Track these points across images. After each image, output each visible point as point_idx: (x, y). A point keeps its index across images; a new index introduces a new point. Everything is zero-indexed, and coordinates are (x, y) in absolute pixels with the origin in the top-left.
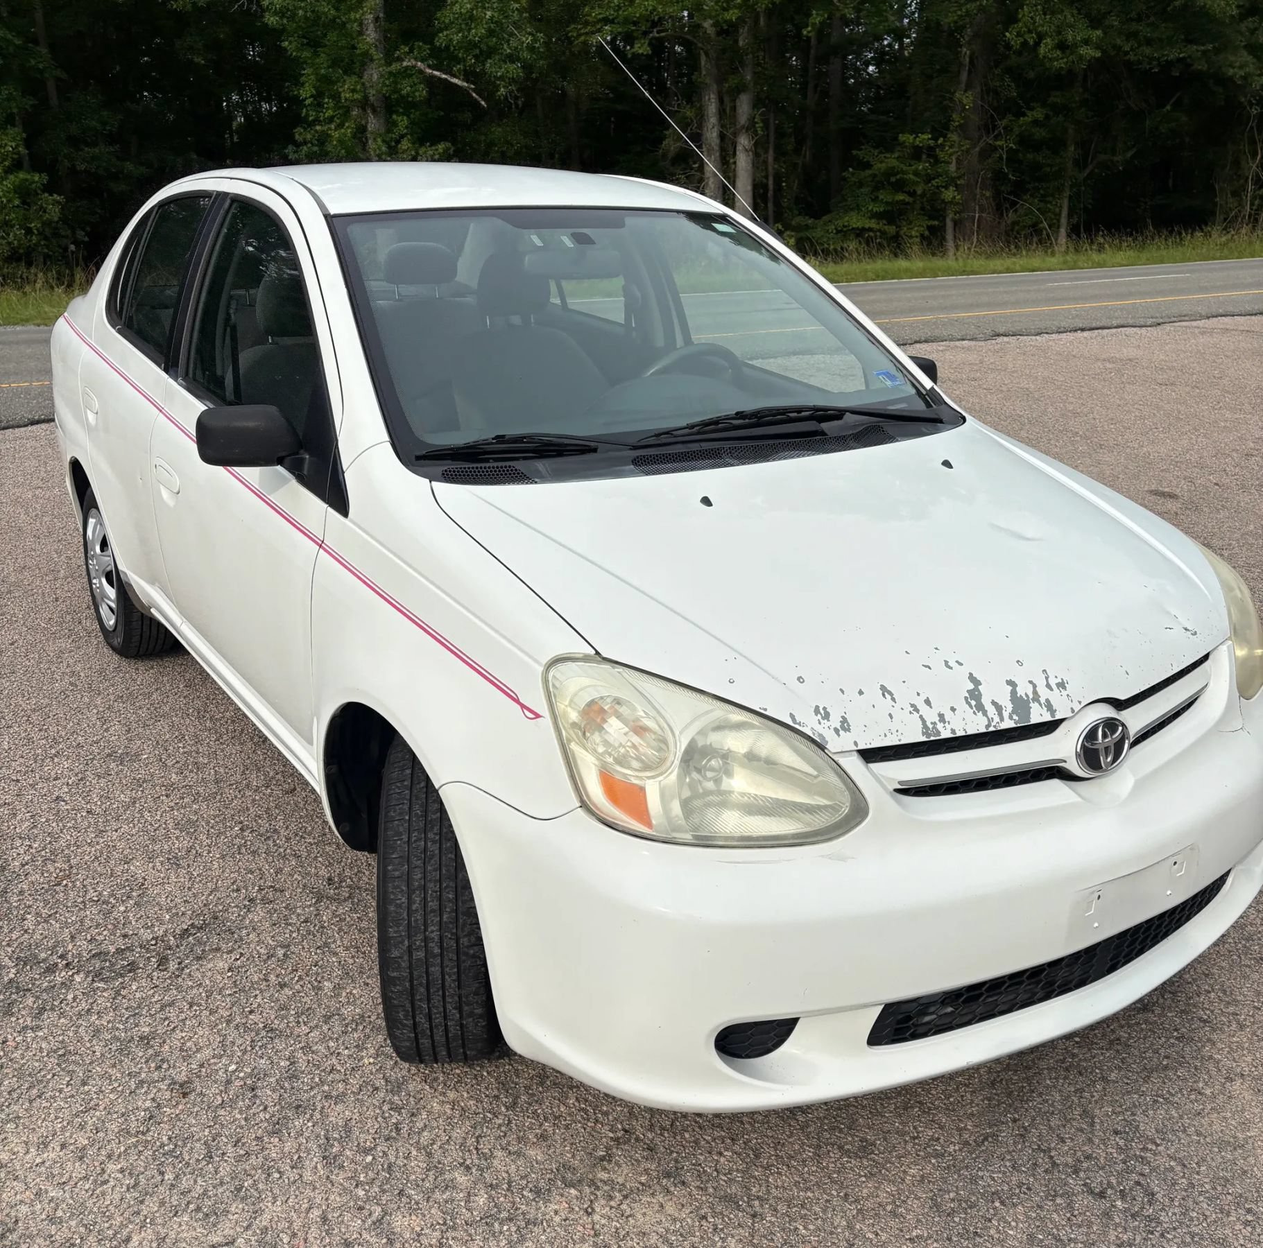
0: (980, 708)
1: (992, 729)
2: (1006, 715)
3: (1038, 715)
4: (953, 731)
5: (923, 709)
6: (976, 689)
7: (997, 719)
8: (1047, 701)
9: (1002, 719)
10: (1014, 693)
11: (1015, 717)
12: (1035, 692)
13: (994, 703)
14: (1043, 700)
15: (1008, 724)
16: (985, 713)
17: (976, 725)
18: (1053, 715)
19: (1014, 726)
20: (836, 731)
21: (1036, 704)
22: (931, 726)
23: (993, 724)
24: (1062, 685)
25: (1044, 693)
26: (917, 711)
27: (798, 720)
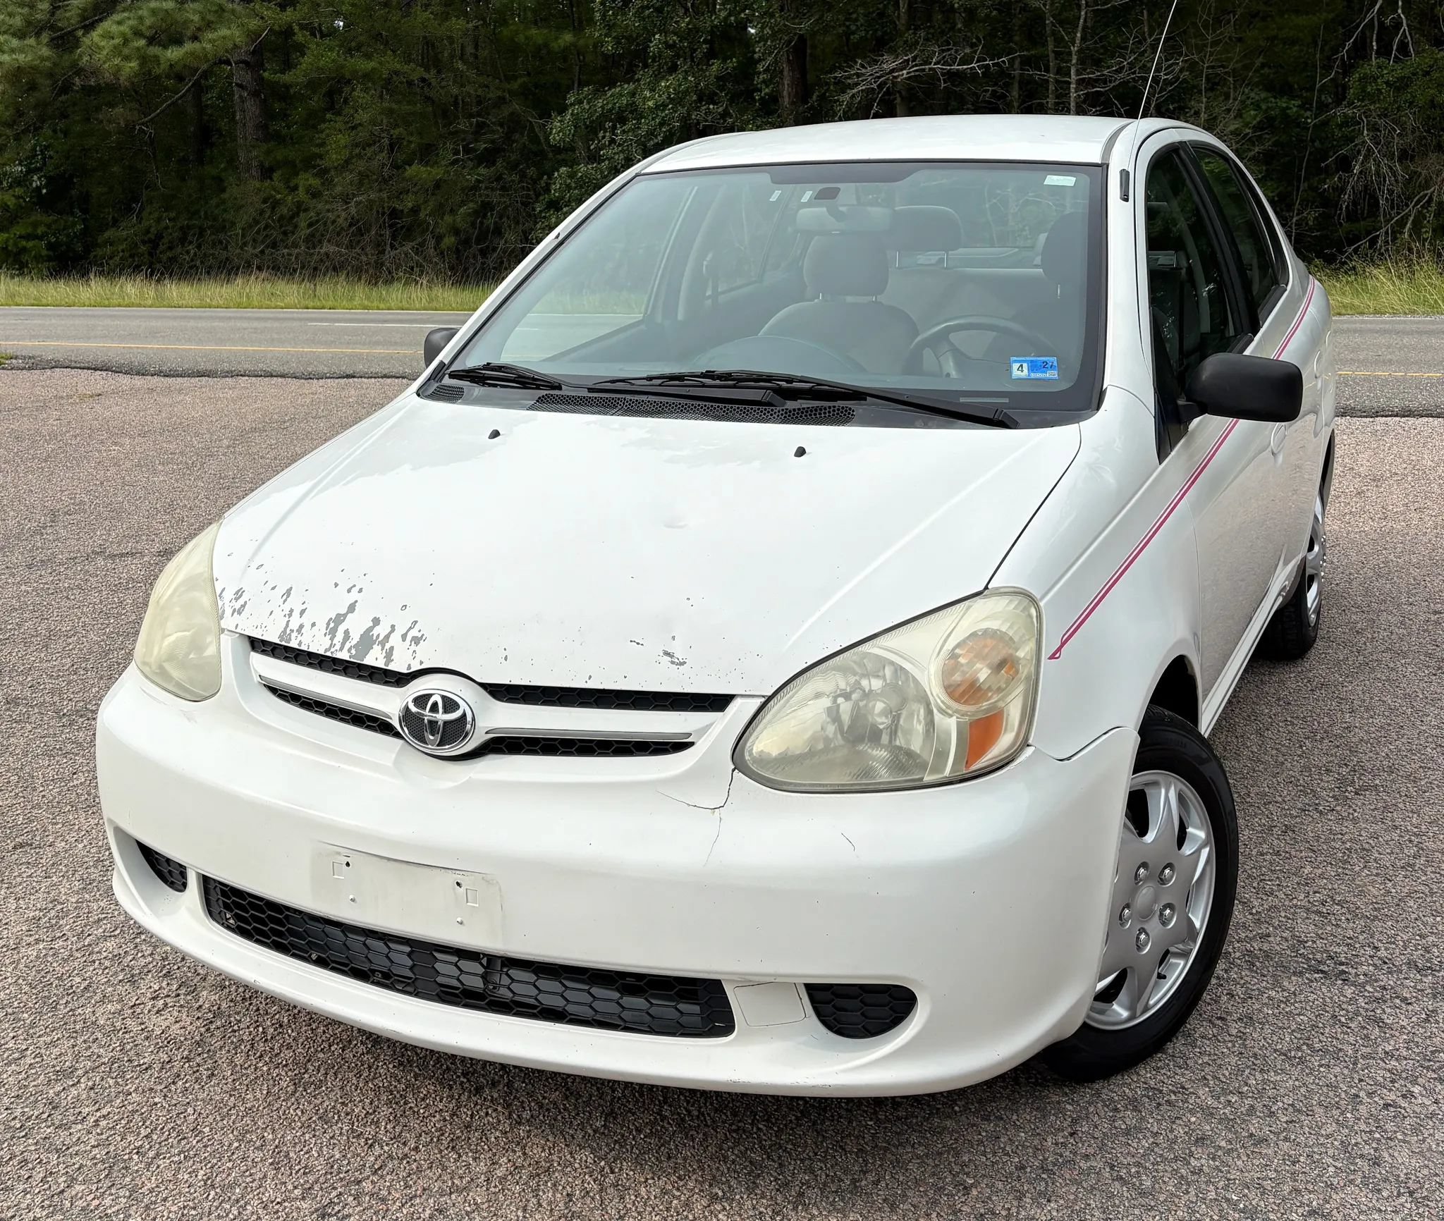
0: (333, 633)
1: (328, 654)
2: (347, 645)
3: (374, 659)
4: (300, 644)
5: (296, 614)
6: (345, 615)
7: (338, 647)
8: (392, 648)
9: (341, 649)
10: (371, 629)
11: (353, 651)
12: (387, 637)
13: (347, 632)
14: (388, 646)
15: (344, 655)
16: (332, 639)
17: (318, 645)
18: (386, 664)
19: (348, 659)
20: (234, 610)
21: (380, 647)
22: (288, 632)
23: (332, 650)
24: (416, 640)
25: (395, 640)
26: (290, 615)
27: (223, 594)
